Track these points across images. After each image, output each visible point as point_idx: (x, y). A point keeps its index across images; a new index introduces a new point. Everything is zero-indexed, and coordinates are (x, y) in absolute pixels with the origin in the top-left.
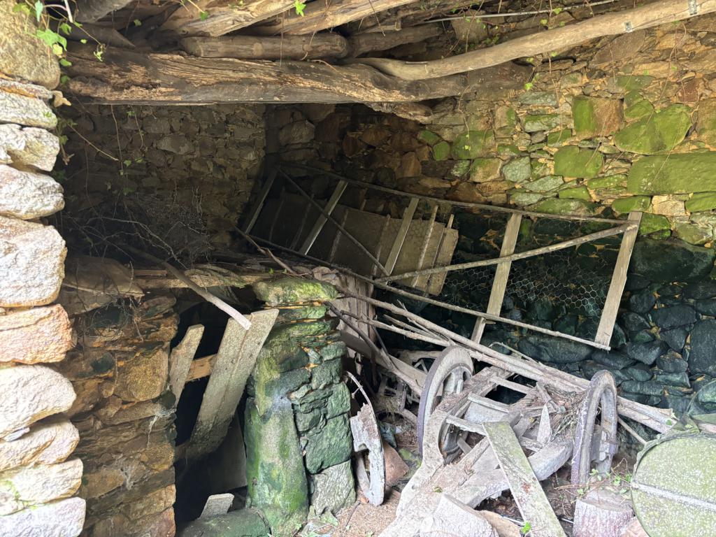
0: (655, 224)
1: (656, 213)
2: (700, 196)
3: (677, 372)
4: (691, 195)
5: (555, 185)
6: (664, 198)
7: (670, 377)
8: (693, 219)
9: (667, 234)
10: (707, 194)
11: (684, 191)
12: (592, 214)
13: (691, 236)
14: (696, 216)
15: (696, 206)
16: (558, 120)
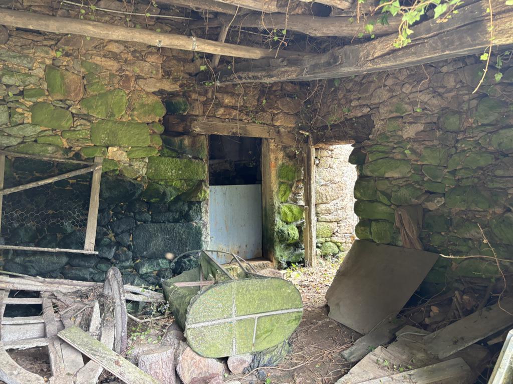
0: (110, 165)
1: (110, 158)
2: (135, 149)
3: (127, 260)
4: (130, 148)
5: (34, 132)
6: (115, 149)
7: (124, 264)
8: (131, 163)
9: (117, 172)
10: (138, 148)
11: (126, 145)
12: (66, 157)
13: (130, 174)
14: (133, 161)
15: (133, 155)
16: (33, 80)
